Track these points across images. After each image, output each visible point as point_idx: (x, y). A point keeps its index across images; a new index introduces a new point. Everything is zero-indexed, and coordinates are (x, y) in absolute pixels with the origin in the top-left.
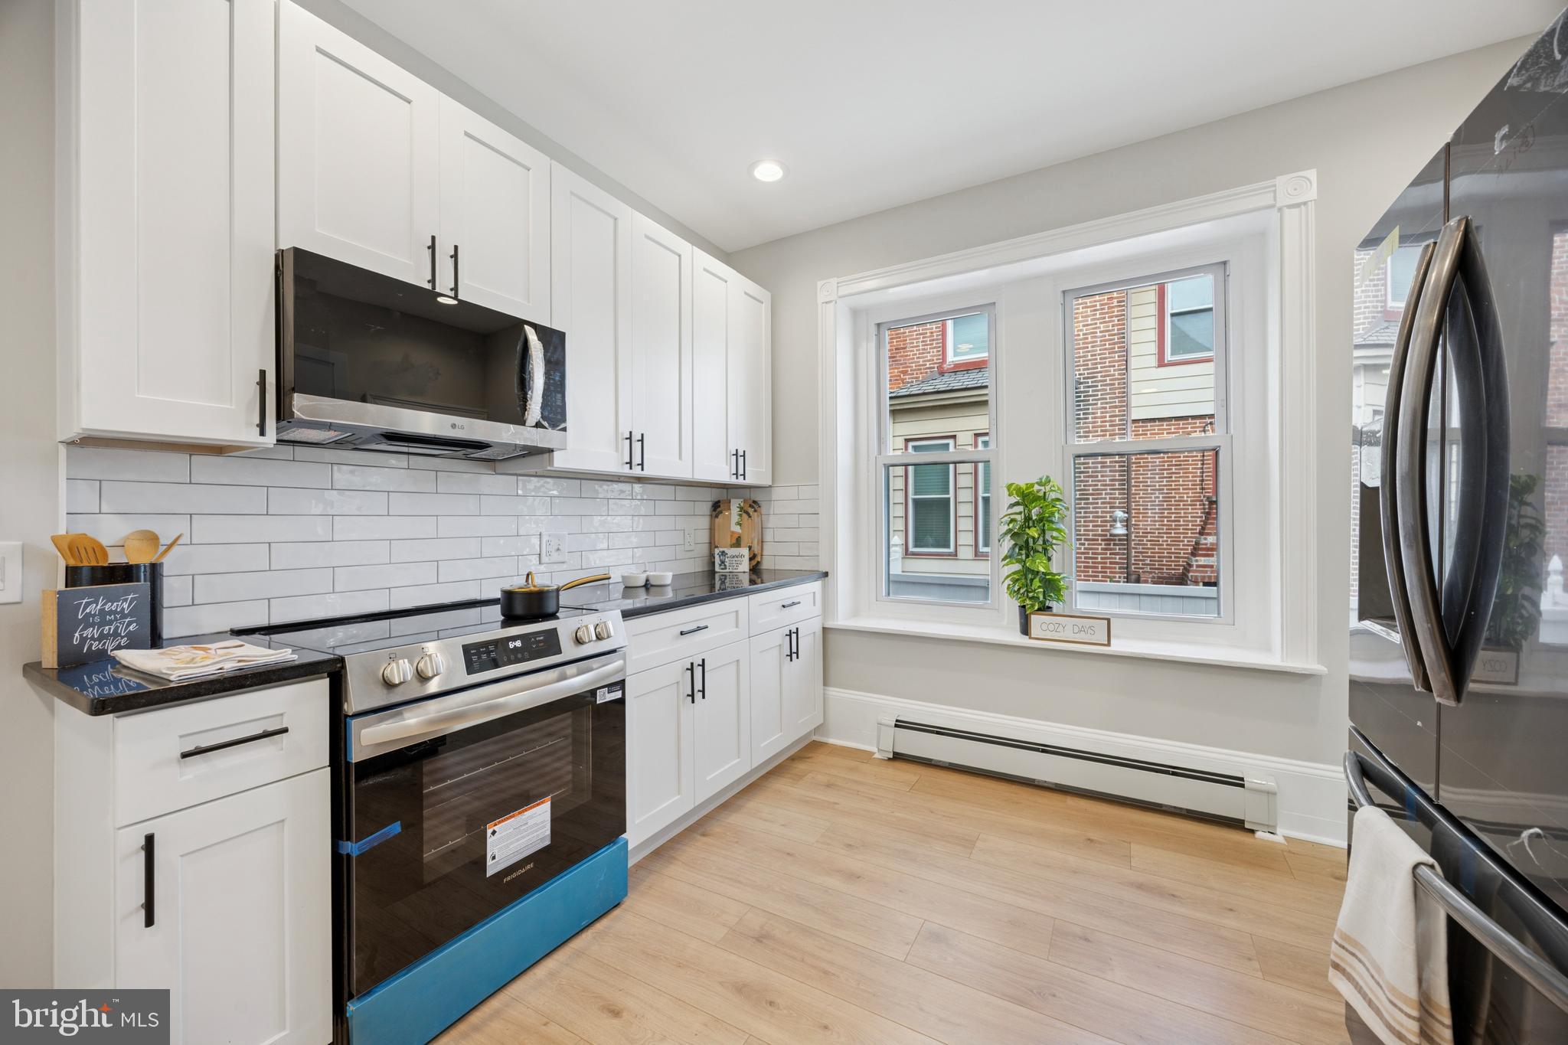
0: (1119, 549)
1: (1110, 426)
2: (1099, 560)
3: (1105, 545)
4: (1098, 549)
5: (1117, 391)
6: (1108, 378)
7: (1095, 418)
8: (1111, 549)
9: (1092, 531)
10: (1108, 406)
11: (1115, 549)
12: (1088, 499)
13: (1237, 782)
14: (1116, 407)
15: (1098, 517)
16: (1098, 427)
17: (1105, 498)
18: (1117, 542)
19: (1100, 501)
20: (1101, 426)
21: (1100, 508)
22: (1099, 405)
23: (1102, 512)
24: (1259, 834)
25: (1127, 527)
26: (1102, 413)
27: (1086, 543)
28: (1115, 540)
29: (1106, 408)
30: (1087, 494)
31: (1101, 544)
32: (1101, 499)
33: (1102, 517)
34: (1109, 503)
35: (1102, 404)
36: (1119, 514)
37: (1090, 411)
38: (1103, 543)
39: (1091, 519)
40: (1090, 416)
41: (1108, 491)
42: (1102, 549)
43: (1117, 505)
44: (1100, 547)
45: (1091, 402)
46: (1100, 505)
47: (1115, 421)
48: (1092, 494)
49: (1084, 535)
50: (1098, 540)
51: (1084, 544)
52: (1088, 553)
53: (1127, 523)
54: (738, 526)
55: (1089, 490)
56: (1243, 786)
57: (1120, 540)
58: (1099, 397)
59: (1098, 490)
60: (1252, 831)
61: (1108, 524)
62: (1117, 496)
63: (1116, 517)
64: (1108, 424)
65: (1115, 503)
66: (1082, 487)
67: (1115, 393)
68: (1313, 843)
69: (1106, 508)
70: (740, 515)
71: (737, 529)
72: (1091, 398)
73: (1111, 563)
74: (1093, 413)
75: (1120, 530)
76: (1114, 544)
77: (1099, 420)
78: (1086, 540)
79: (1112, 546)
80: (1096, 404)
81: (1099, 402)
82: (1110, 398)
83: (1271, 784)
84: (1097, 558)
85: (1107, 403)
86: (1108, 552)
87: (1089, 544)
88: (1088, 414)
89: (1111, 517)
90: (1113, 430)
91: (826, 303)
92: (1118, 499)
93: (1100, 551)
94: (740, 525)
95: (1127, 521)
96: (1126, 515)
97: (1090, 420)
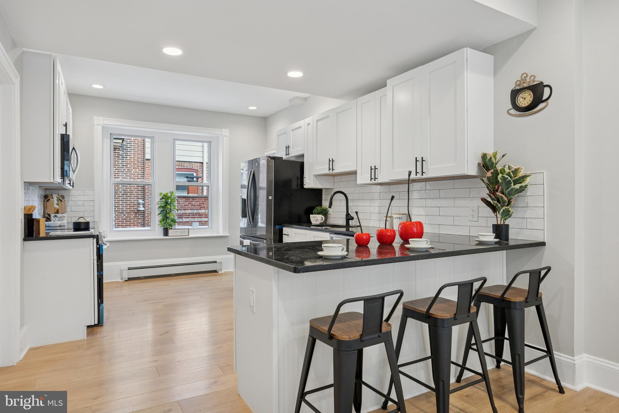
0: (141, 217)
1: (137, 162)
2: (132, 222)
3: (135, 215)
4: (131, 217)
5: (140, 147)
6: (136, 141)
7: (131, 158)
8: (137, 217)
9: (129, 209)
10: (136, 153)
11: (139, 217)
12: (127, 194)
13: (215, 262)
14: (139, 154)
15: (131, 203)
16: (132, 162)
17: (135, 194)
18: (140, 214)
19: (132, 195)
20: (133, 162)
21: (133, 198)
22: (132, 152)
23: (133, 200)
24: (219, 272)
25: (144, 207)
26: (134, 156)
27: (126, 214)
28: (139, 213)
29: (135, 154)
30: (127, 192)
31: (133, 215)
32: (133, 194)
33: (133, 203)
34: (137, 196)
35: (133, 152)
36: (141, 201)
37: (128, 154)
38: (134, 214)
39: (128, 203)
40: (128, 157)
41: (136, 191)
42: (133, 217)
43: (140, 197)
44: (132, 216)
45: (129, 150)
46: (132, 197)
47: (139, 160)
48: (129, 192)
49: (125, 211)
50: (131, 213)
51: (125, 215)
52: (127, 219)
53: (144, 205)
54: (57, 205)
55: (127, 190)
56: (216, 262)
57: (141, 213)
58: (132, 148)
59: (132, 190)
60: (218, 272)
61: (136, 206)
62: (140, 193)
63: (140, 203)
64: (136, 161)
65: (139, 196)
66: (125, 189)
67: (139, 148)
68: (228, 271)
69: (135, 198)
70: (58, 201)
71: (57, 206)
72: (129, 149)
73: (137, 223)
74: (130, 156)
75: (141, 208)
76: (139, 215)
77: (132, 159)
78: (126, 213)
79: (137, 216)
80: (131, 152)
81: (132, 151)
82: (137, 150)
83: (221, 261)
84: (131, 221)
85: (136, 152)
86: (136, 218)
87: (127, 215)
88: (128, 155)
89: (137, 202)
90: (138, 164)
91: (98, 125)
92: (140, 194)
93: (132, 218)
94: (58, 205)
95: (144, 204)
96: (143, 202)
97: (128, 158)
